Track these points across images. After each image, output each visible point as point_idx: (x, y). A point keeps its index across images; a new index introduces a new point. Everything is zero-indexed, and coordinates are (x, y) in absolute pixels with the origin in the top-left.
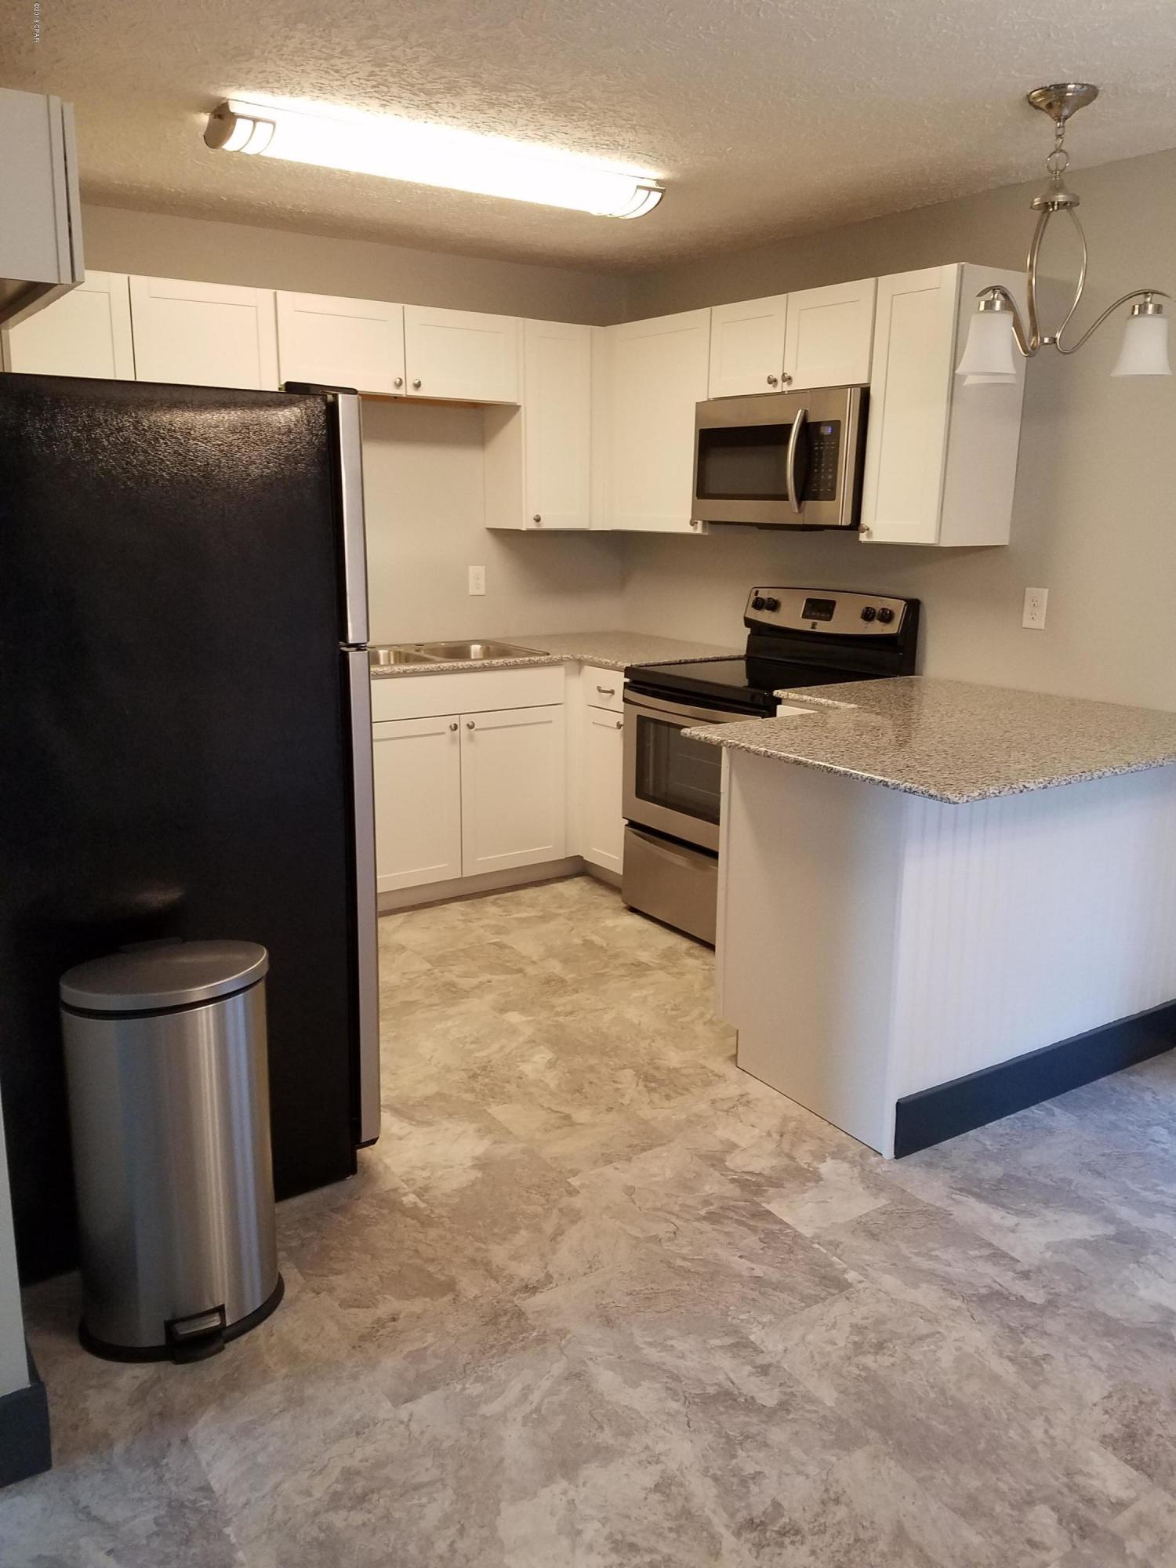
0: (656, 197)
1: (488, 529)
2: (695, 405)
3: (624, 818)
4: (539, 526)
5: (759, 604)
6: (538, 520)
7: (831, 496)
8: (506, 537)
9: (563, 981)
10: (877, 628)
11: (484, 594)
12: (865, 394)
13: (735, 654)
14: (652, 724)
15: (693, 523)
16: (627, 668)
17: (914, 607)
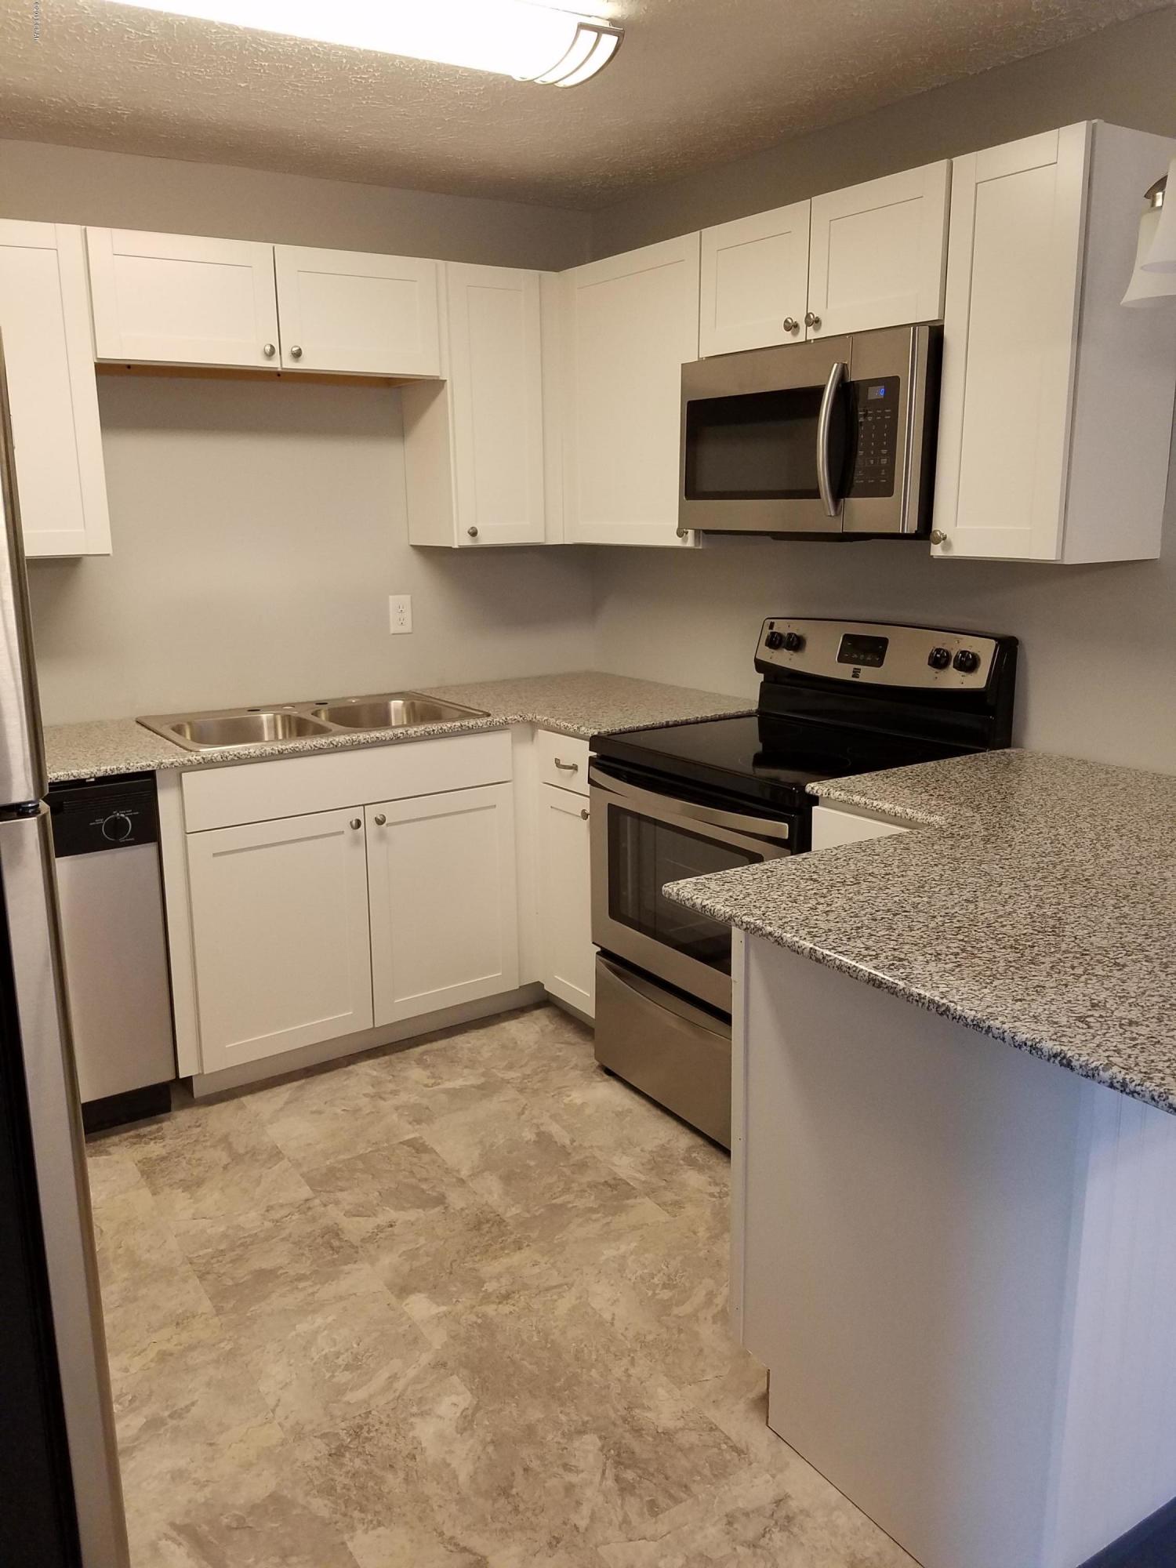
0: (609, 42)
1: (414, 547)
2: (680, 366)
3: (593, 943)
4: (476, 541)
5: (775, 642)
6: (474, 533)
7: (887, 490)
8: (435, 555)
9: (501, 1222)
10: (954, 680)
11: (410, 631)
12: (937, 336)
13: (744, 709)
14: (629, 818)
15: (681, 533)
16: (593, 737)
17: (1008, 649)
